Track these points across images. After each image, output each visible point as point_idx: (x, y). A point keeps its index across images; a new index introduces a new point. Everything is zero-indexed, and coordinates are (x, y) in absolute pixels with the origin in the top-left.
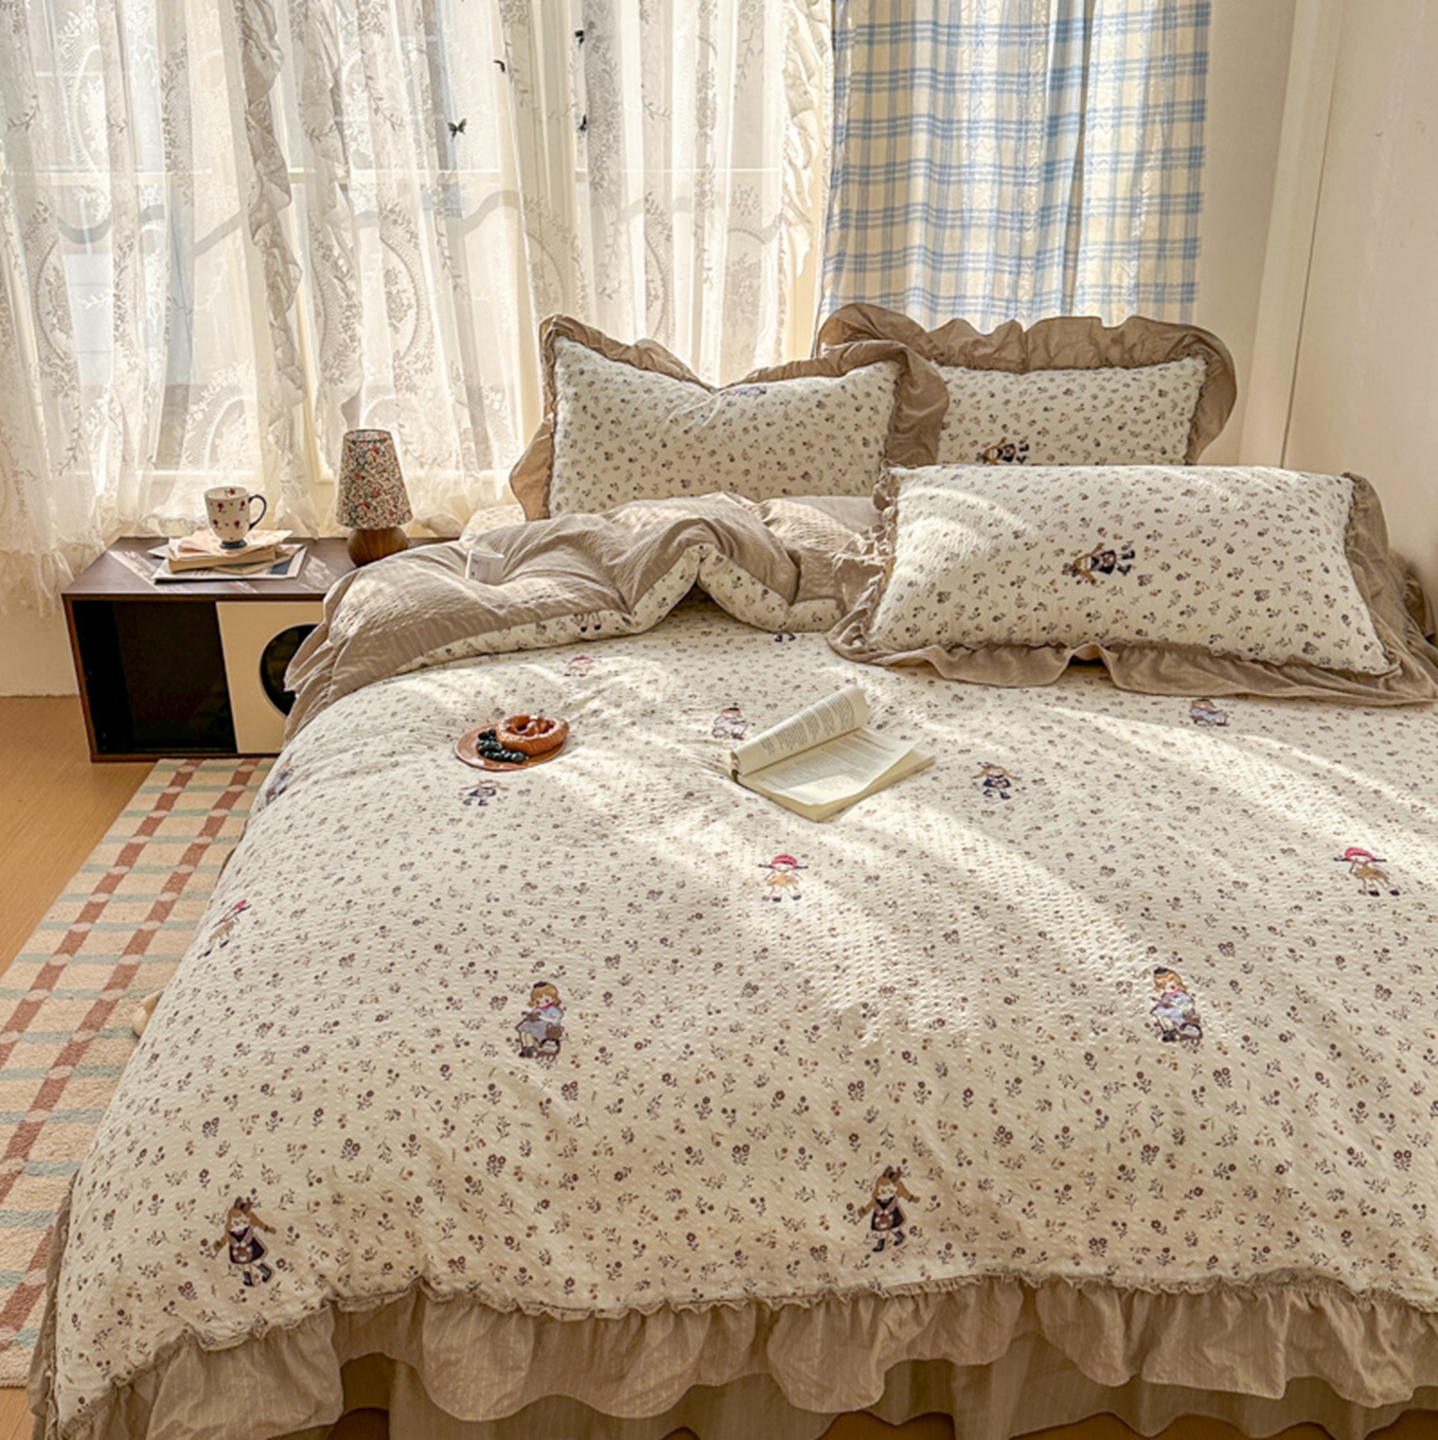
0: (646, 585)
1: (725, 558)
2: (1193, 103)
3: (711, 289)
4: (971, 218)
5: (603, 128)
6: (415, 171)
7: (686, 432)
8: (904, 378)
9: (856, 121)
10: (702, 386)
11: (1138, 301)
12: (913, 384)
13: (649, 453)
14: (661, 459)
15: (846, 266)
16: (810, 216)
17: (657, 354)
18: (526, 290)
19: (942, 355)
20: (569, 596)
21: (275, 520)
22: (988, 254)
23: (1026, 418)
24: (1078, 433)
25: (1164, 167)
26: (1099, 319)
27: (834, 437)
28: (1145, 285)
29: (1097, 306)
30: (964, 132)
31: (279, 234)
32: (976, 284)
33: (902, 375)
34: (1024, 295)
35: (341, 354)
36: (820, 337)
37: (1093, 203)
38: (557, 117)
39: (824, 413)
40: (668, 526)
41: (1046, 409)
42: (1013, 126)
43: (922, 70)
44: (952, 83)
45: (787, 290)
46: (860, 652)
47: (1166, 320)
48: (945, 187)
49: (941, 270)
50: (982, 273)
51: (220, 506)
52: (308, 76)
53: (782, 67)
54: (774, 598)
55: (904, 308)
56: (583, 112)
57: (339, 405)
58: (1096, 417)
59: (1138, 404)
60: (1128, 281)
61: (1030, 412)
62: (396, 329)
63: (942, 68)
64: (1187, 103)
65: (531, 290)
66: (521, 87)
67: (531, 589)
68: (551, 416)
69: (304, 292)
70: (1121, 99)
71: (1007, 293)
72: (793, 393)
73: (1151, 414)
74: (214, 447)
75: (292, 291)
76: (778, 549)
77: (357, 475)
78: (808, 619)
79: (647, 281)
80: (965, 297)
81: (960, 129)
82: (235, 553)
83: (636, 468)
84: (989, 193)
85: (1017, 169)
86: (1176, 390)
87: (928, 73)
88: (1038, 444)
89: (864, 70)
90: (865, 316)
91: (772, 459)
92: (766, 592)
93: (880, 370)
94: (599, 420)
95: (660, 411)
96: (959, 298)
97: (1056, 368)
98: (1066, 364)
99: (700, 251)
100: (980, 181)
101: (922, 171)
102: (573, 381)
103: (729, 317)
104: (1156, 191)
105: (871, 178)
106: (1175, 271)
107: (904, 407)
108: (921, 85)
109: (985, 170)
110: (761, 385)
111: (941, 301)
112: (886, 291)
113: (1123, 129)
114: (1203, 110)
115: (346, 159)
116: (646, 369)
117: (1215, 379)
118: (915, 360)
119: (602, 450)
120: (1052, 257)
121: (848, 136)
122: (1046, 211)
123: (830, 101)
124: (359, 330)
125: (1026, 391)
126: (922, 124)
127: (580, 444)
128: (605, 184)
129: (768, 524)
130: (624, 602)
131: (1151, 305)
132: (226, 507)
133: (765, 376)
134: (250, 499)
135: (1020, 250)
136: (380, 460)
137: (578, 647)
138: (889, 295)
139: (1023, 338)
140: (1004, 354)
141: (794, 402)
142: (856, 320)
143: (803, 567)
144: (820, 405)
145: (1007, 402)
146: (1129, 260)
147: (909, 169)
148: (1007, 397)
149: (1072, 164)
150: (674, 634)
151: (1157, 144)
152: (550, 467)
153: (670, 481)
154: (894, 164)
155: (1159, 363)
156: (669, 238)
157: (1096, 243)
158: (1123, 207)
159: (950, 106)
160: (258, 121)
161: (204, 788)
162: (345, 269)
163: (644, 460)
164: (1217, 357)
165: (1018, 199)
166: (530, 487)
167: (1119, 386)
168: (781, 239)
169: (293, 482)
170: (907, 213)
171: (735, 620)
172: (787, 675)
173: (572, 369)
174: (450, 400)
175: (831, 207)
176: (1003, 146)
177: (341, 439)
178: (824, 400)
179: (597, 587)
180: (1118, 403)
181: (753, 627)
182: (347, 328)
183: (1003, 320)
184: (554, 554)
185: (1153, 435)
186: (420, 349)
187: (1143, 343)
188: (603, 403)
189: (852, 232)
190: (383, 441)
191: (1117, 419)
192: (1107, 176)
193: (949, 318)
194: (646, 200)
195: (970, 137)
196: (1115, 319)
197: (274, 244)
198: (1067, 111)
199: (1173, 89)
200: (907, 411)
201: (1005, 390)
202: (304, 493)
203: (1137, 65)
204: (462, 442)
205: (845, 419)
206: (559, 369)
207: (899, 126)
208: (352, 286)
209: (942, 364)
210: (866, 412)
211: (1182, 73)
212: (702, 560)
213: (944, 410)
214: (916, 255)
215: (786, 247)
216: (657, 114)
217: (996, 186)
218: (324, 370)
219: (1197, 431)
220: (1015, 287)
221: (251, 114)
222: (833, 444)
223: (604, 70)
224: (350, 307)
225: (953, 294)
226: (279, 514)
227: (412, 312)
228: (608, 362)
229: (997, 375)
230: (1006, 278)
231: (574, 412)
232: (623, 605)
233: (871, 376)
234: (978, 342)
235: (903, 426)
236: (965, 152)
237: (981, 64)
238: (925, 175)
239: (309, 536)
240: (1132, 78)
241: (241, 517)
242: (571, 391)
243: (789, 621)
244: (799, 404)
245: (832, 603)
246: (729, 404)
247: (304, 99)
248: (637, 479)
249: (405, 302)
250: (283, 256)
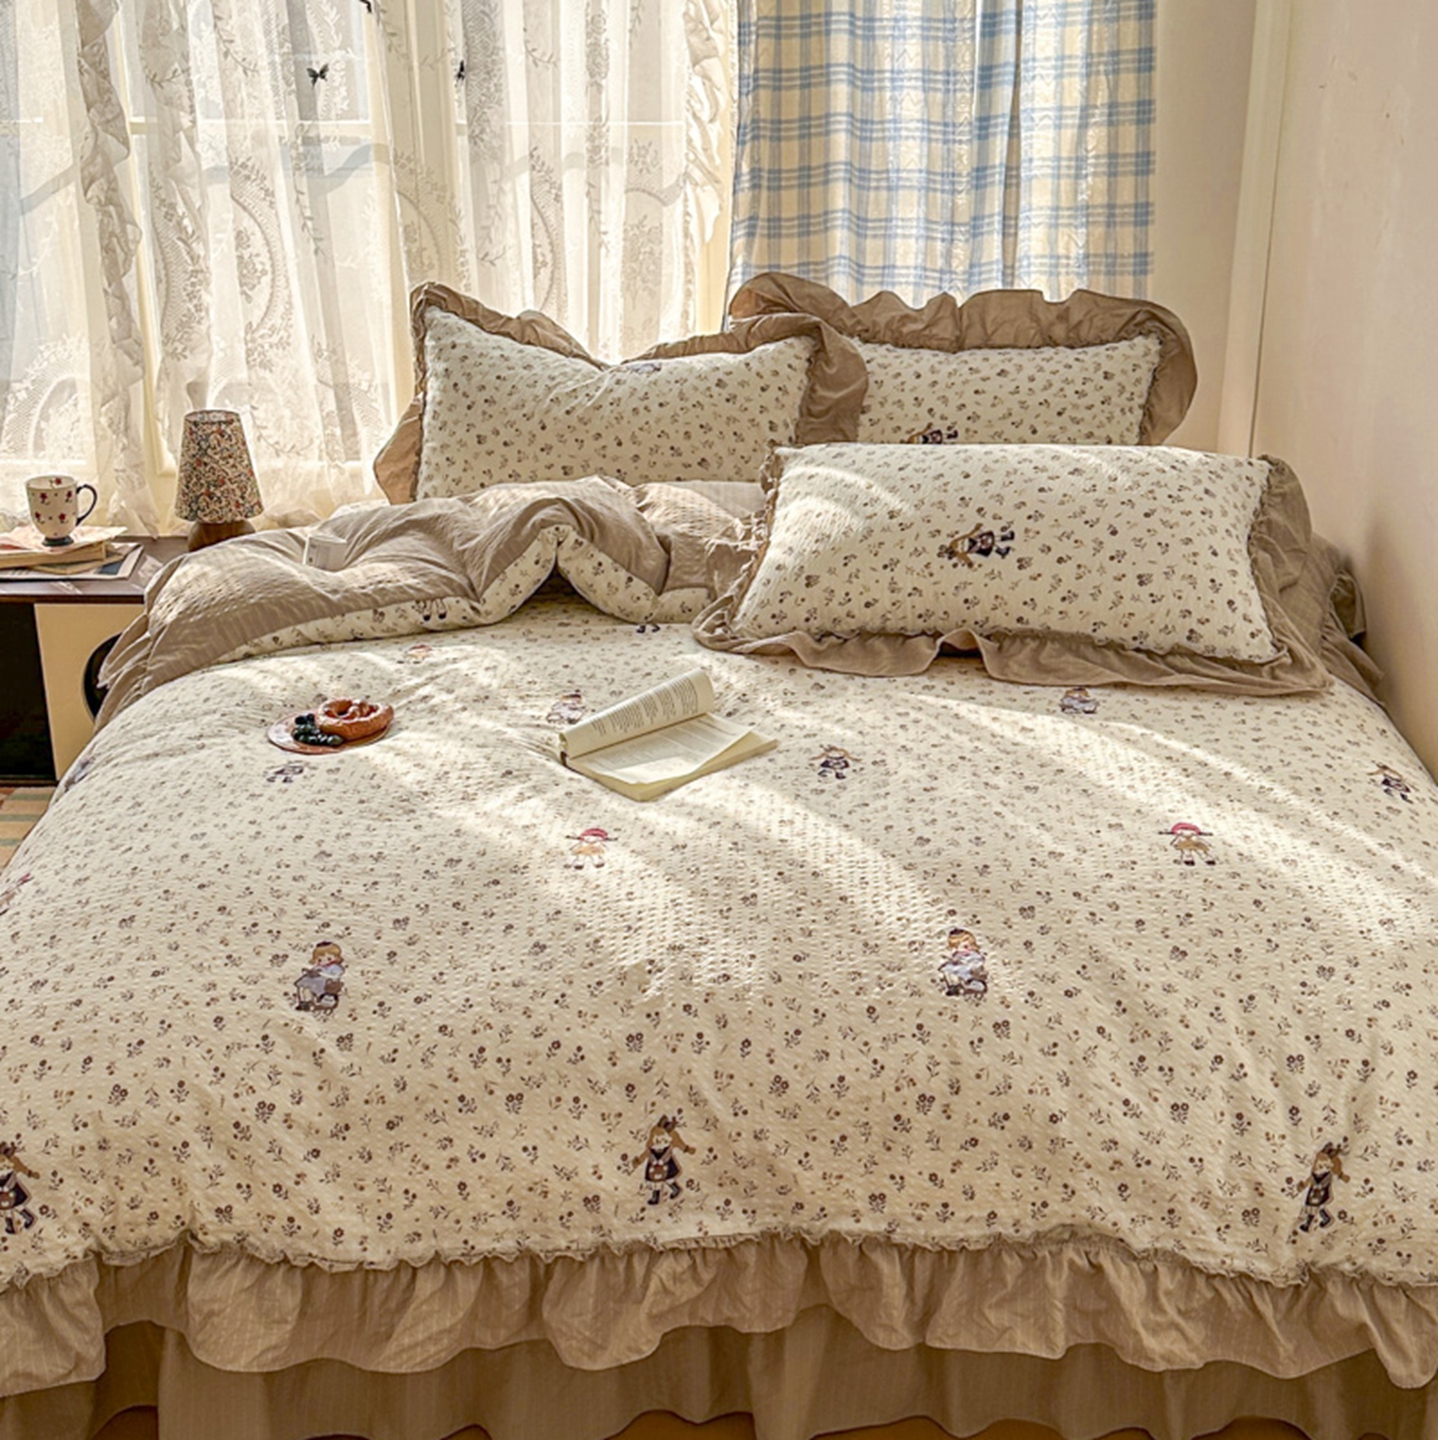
0: (497, 571)
1: (585, 542)
2: (1140, 51)
3: (607, 256)
4: (899, 179)
5: (483, 76)
6: (272, 121)
7: (568, 412)
8: (818, 356)
9: (766, 71)
10: (593, 363)
11: (1089, 273)
12: (828, 362)
13: (526, 437)
14: (540, 442)
15: (758, 231)
16: (718, 175)
17: (543, 327)
18: (399, 256)
19: (867, 331)
20: (412, 581)
21: (109, 515)
22: (918, 219)
23: (955, 402)
24: (1012, 419)
25: (1110, 123)
26: (1041, 293)
27: (735, 420)
28: (1096, 255)
29: (1044, 278)
30: (888, 84)
31: (115, 190)
32: (906, 253)
33: (817, 352)
34: (959, 264)
35: (186, 325)
36: (732, 309)
37: (1036, 163)
38: (432, 62)
39: (725, 393)
40: (524, 506)
41: (977, 392)
42: (940, 77)
43: (839, 14)
44: (872, 29)
45: (697, 258)
46: (721, 639)
47: (1118, 295)
48: (868, 144)
49: (866, 236)
50: (912, 241)
51: (44, 496)
52: (150, 15)
53: (683, 9)
54: (639, 586)
55: (827, 278)
56: (461, 58)
57: (184, 385)
58: (1032, 401)
59: (1080, 388)
60: (1076, 251)
61: (960, 394)
62: (248, 298)
63: (859, 13)
64: (1133, 51)
65: (404, 256)
66: (390, 30)
67: (371, 574)
68: (421, 396)
69: (145, 253)
70: (1063, 48)
71: (940, 263)
72: (691, 370)
73: (1094, 398)
74: (39, 430)
75: (129, 255)
76: (648, 534)
77: (199, 462)
78: (676, 610)
79: (534, 246)
80: (894, 267)
81: (881, 80)
82: (59, 551)
83: (511, 453)
84: (917, 151)
85: (946, 125)
86: (1124, 372)
87: (847, 18)
88: (967, 430)
89: (773, 13)
90: (780, 286)
91: (665, 443)
92: (630, 579)
93: (791, 346)
94: (471, 399)
95: (540, 390)
96: (888, 268)
97: (992, 347)
98: (1006, 343)
99: (595, 213)
100: (907, 138)
101: (844, 126)
102: (443, 357)
103: (628, 288)
104: (1103, 149)
105: (783, 134)
106: (1126, 240)
107: (817, 387)
108: (839, 31)
109: (912, 125)
110: (656, 362)
111: (867, 271)
112: (805, 260)
113: (1066, 81)
114: (1151, 60)
115: (192, 107)
116: (529, 343)
117: (1172, 360)
118: (830, 334)
119: (474, 432)
120: (990, 224)
121: (756, 87)
122: (980, 173)
123: (735, 47)
124: (206, 298)
125: (955, 371)
126: (841, 74)
127: (450, 425)
128: (484, 136)
129: (642, 509)
130: (473, 590)
131: (1102, 277)
132: (50, 497)
133: (664, 352)
134: (78, 490)
135: (953, 216)
136: (225, 444)
137: (419, 637)
138: (808, 264)
139: (957, 313)
140: (935, 331)
141: (692, 380)
142: (770, 291)
143: (673, 553)
144: (720, 383)
145: (935, 383)
146: (1076, 227)
147: (828, 123)
148: (935, 377)
149: (1007, 119)
150: (528, 625)
151: (1102, 98)
152: (419, 453)
153: (549, 467)
154: (809, 118)
155: (1108, 342)
156: (558, 198)
157: (1041, 208)
158: (1069, 167)
159: (871, 54)
160: (92, 65)
161: (15, 818)
162: (190, 230)
163: (521, 443)
164: (1172, 336)
165: (948, 158)
166: (396, 476)
167: (1060, 367)
168: (686, 200)
169: (129, 472)
170: (827, 173)
171: (600, 613)
172: (639, 663)
173: (443, 342)
174: (312, 381)
175: (738, 166)
176: (930, 99)
177: (182, 420)
178: (725, 378)
179: (443, 572)
180: (1057, 385)
181: (617, 618)
182: (191, 296)
183: (937, 293)
184: (401, 539)
185: (1096, 421)
186: (276, 319)
187: (1091, 320)
188: (477, 380)
189: (764, 193)
190: (229, 423)
191: (1057, 403)
192: (1051, 133)
193: (877, 290)
194: (531, 156)
195: (894, 89)
196: (1063, 292)
197: (110, 201)
198: (1002, 60)
199: (1117, 35)
200: (821, 392)
201: (933, 371)
202: (142, 484)
203: (1079, 9)
204: (325, 428)
205: (748, 400)
206: (429, 343)
207: (815, 76)
208: (198, 248)
209: (866, 341)
210: (773, 392)
211: (1128, 18)
212: (559, 543)
213: (863, 391)
214: (839, 220)
215: (692, 209)
216: (542, 61)
217: (925, 143)
218: (164, 344)
219: (1151, 417)
220: (948, 256)
221: (84, 56)
222: (734, 427)
223: (483, 12)
224: (194, 273)
225: (880, 263)
226: (113, 509)
227: (266, 280)
228: (485, 335)
229: (926, 354)
230: (939, 246)
231: (444, 391)
232: (471, 592)
233: (781, 352)
234: (906, 318)
235: (816, 409)
236: (888, 106)
237: (904, 8)
238: (847, 131)
239: (146, 534)
240: (1073, 23)
241: (66, 509)
242: (441, 366)
243: (655, 612)
244: (696, 382)
245: (703, 592)
246: (618, 382)
247: (145, 40)
248: (512, 465)
249: (259, 267)
250: (120, 215)
